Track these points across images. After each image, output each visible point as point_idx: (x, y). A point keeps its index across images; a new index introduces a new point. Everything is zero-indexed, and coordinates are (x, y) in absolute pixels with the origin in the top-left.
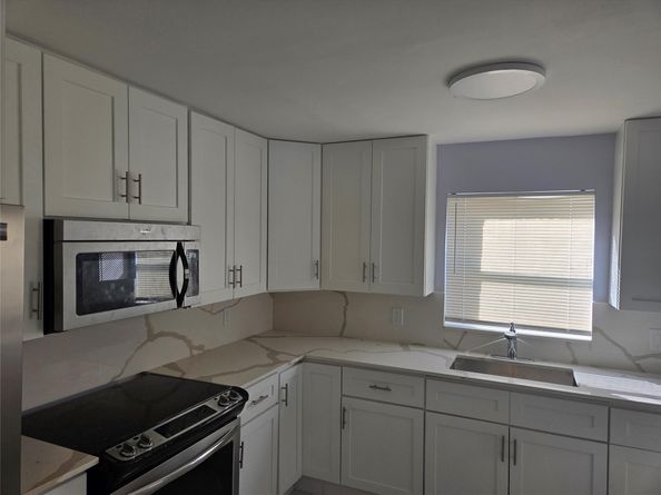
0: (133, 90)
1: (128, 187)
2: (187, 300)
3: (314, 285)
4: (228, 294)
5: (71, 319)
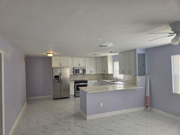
0: (80, 58)
1: (79, 65)
2: (84, 73)
3: (102, 73)
5: (75, 74)
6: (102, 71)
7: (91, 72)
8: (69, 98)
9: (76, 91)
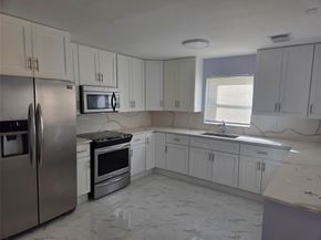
1: (99, 77)
2: (116, 109)
4: (130, 110)
5: (86, 110)
6: (162, 103)
7: (133, 104)
8: (71, 212)
9: (97, 179)
